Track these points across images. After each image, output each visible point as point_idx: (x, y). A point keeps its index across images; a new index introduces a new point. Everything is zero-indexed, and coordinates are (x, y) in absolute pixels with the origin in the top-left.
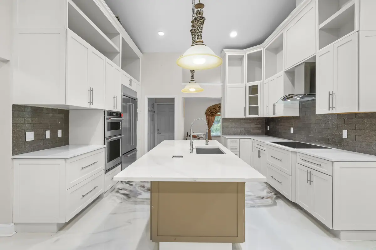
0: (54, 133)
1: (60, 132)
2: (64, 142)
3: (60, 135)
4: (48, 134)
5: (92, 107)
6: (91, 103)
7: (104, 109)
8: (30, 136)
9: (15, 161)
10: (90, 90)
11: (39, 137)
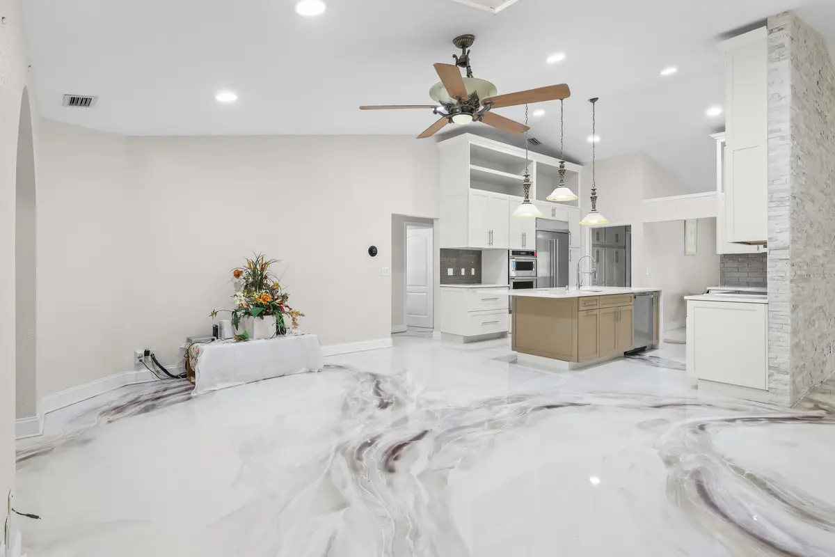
0: (468, 271)
1: (473, 270)
2: (477, 279)
3: (473, 273)
4: (463, 272)
5: (491, 247)
6: (490, 243)
7: (507, 248)
8: (450, 272)
9: (443, 289)
10: (490, 233)
11: (457, 273)
